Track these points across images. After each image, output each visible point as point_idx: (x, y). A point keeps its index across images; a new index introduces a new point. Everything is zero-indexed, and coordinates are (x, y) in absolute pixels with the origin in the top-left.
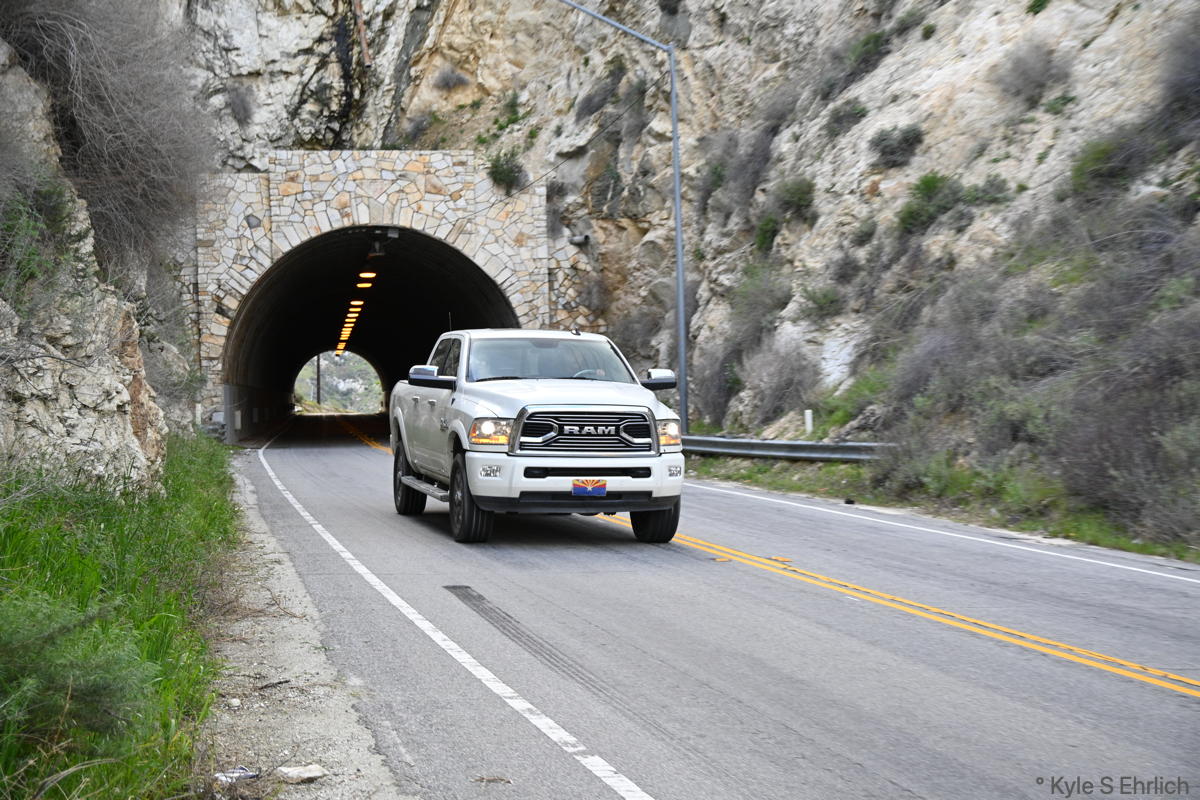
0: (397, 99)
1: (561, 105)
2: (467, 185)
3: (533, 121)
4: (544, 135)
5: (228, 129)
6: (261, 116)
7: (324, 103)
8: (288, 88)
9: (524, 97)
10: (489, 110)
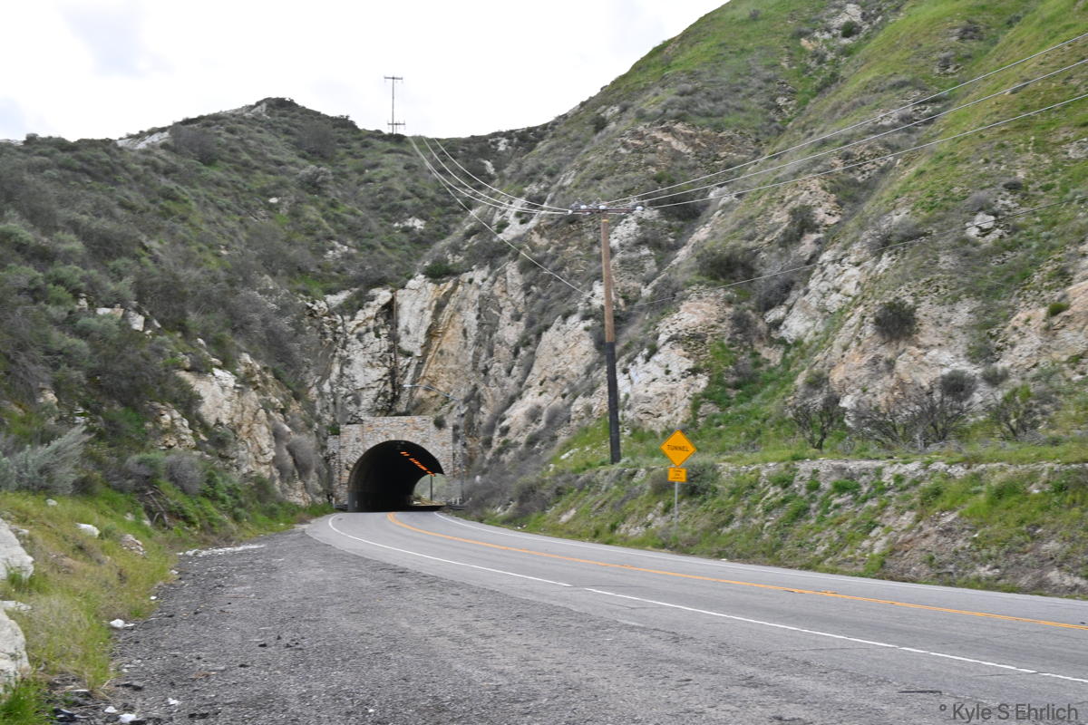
0: (411, 394)
1: (462, 397)
2: (427, 427)
3: (452, 403)
4: (455, 408)
5: (352, 408)
6: (364, 402)
7: (386, 397)
8: (374, 392)
9: (451, 394)
10: (440, 399)
